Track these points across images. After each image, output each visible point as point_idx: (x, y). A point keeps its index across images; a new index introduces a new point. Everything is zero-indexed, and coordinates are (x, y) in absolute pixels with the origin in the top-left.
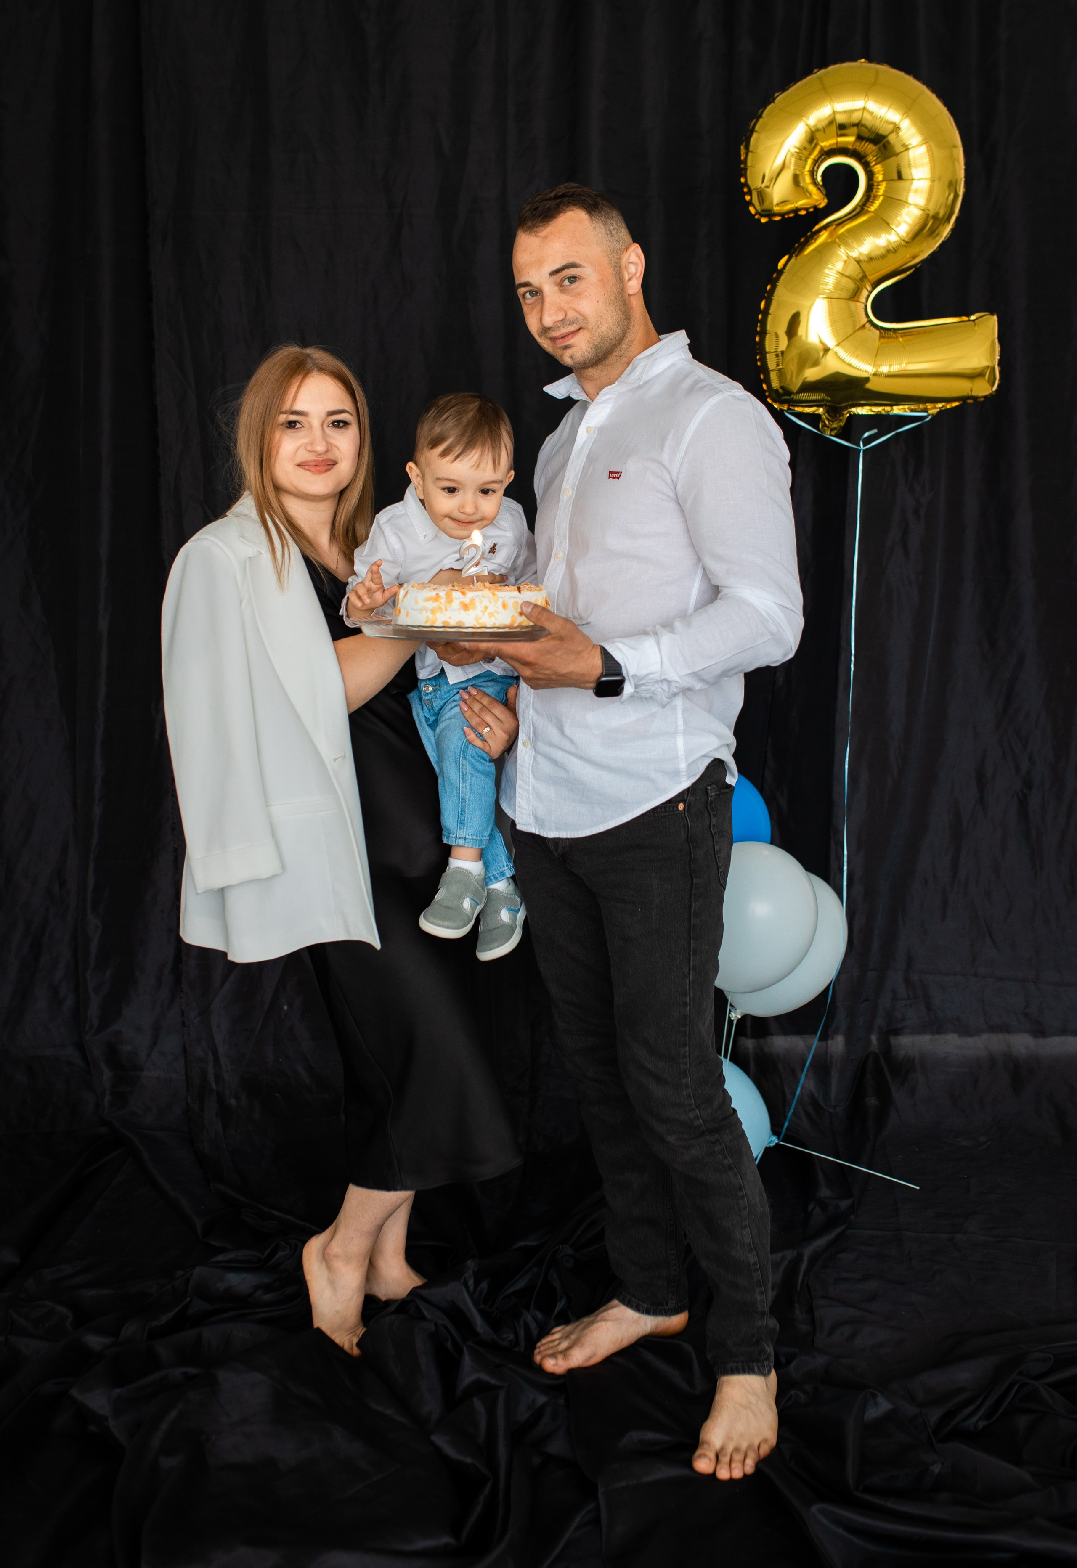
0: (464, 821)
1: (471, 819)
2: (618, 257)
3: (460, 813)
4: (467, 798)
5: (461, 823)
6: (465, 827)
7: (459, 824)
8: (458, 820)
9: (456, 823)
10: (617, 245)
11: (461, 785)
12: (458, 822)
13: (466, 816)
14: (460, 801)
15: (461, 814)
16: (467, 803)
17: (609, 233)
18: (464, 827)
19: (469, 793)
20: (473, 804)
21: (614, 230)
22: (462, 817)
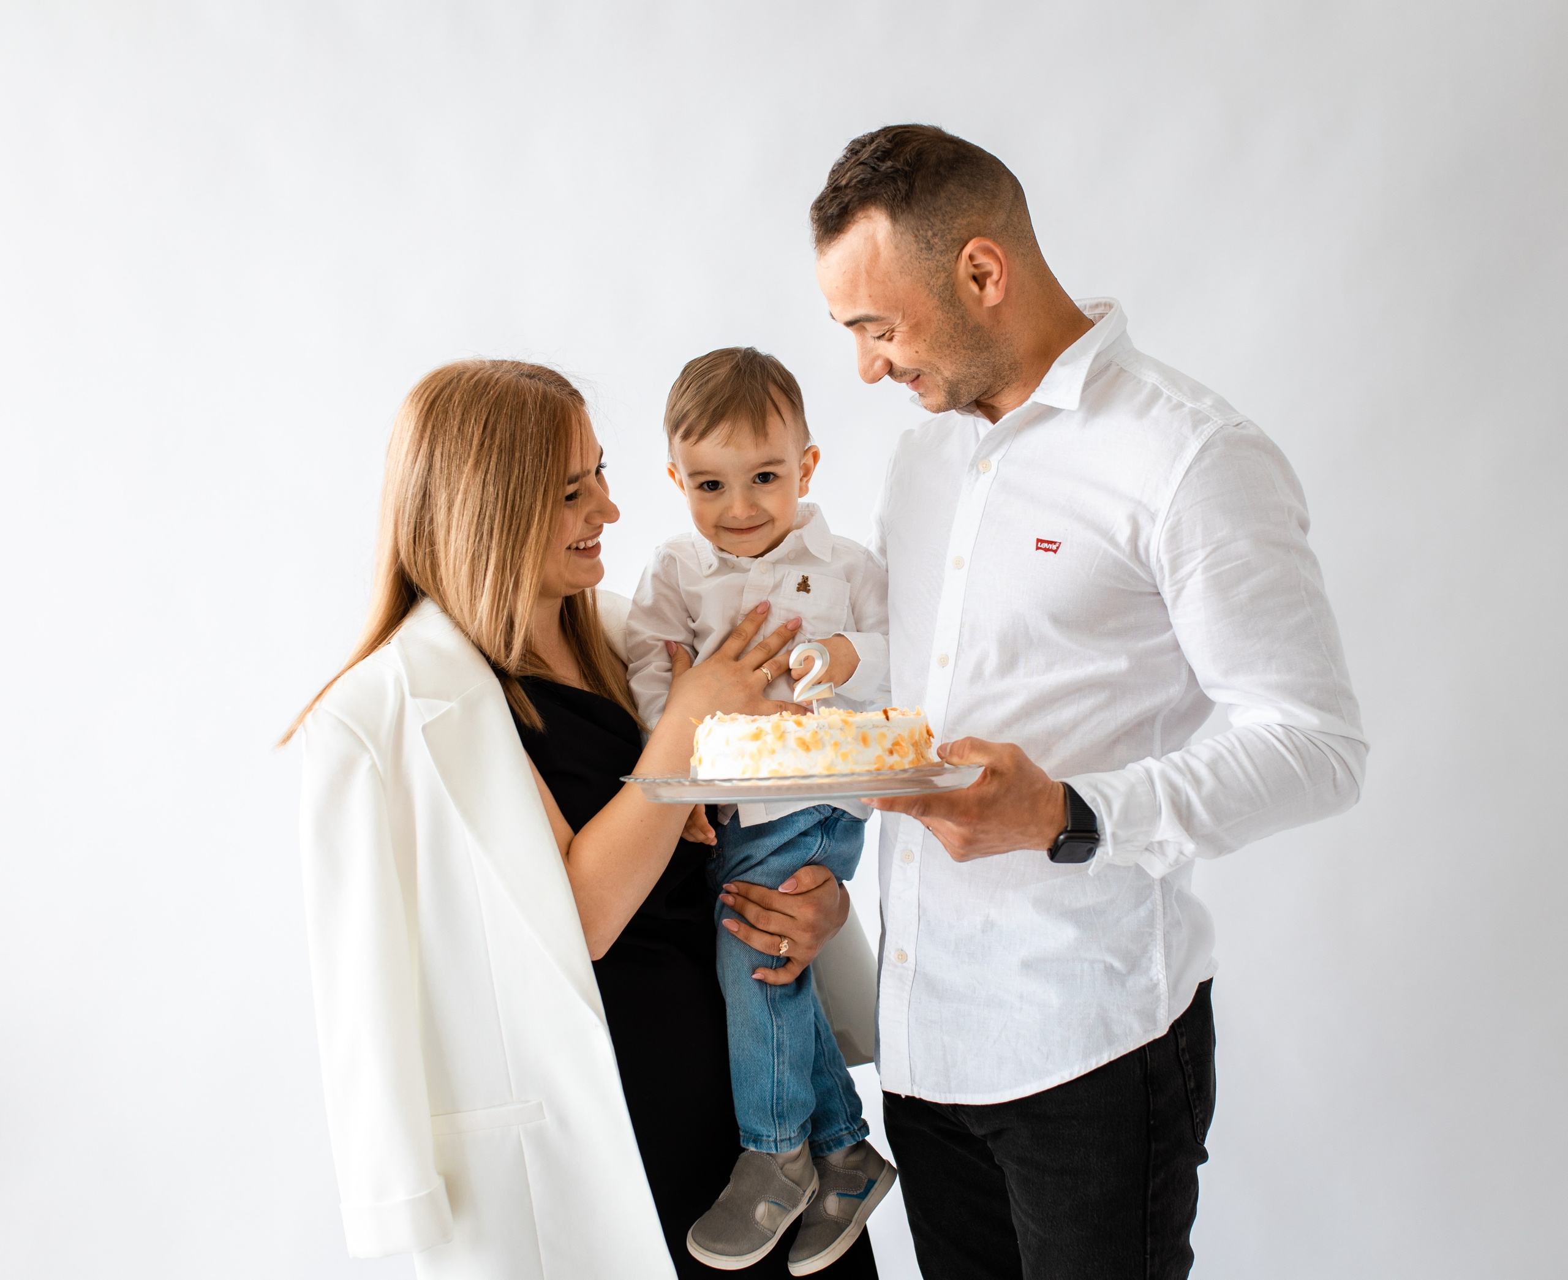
0: (783, 1113)
1: (791, 1106)
2: (946, 274)
3: (775, 1101)
4: (786, 1078)
5: (779, 1117)
6: (787, 1122)
7: (776, 1118)
8: (773, 1113)
9: (771, 1119)
10: (942, 259)
11: (776, 1060)
12: (773, 1116)
13: (785, 1104)
14: (775, 1085)
15: (777, 1103)
16: (786, 1086)
17: (923, 246)
18: (785, 1121)
19: (789, 1071)
20: (794, 1085)
21: (935, 235)
22: (779, 1108)
